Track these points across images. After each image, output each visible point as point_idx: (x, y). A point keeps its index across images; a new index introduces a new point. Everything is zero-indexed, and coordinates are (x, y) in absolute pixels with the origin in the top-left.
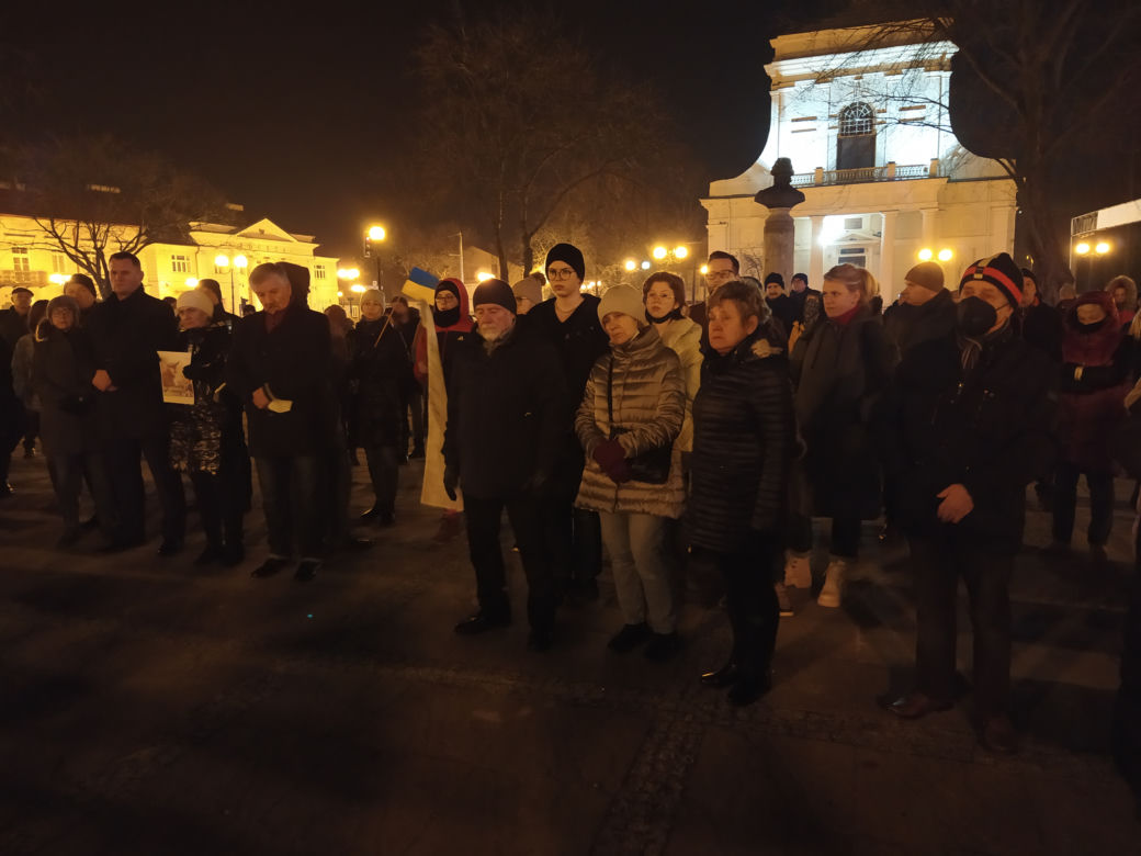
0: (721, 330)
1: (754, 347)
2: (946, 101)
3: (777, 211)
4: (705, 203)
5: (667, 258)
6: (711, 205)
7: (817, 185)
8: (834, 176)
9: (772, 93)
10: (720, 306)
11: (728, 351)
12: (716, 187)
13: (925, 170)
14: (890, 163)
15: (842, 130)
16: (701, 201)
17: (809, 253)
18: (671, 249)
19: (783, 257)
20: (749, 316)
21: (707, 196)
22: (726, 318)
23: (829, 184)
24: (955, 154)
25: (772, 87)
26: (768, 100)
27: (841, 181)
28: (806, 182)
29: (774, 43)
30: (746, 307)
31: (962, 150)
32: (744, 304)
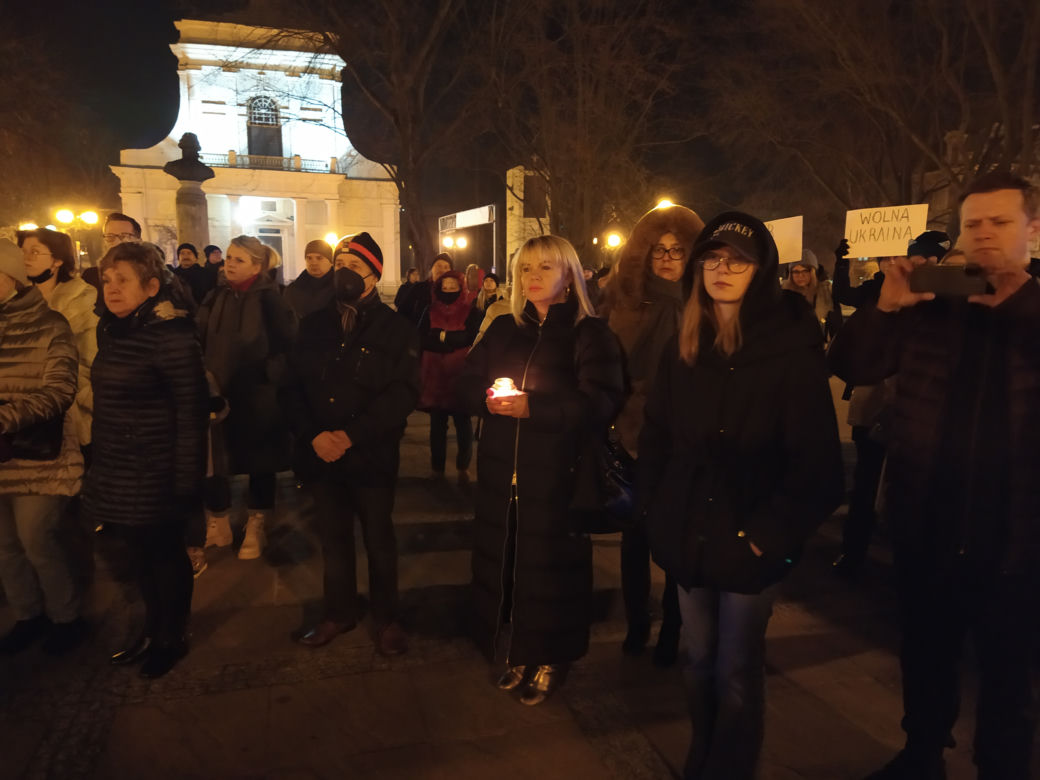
0: (119, 292)
1: (156, 309)
2: (339, 108)
3: (188, 184)
4: (115, 170)
5: (74, 223)
6: (123, 173)
7: (232, 166)
8: (247, 160)
9: (179, 73)
10: (115, 267)
11: (126, 314)
12: (127, 155)
13: (327, 166)
14: (296, 155)
15: (250, 118)
16: (112, 167)
17: (229, 230)
18: (77, 213)
19: (197, 229)
20: (150, 279)
21: (117, 163)
22: (123, 280)
23: (243, 167)
24: (349, 155)
25: (179, 67)
26: (177, 79)
27: (254, 166)
28: (220, 162)
29: (179, 25)
30: (145, 269)
31: (355, 152)
32: (141, 266)
